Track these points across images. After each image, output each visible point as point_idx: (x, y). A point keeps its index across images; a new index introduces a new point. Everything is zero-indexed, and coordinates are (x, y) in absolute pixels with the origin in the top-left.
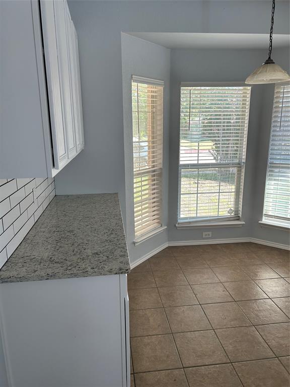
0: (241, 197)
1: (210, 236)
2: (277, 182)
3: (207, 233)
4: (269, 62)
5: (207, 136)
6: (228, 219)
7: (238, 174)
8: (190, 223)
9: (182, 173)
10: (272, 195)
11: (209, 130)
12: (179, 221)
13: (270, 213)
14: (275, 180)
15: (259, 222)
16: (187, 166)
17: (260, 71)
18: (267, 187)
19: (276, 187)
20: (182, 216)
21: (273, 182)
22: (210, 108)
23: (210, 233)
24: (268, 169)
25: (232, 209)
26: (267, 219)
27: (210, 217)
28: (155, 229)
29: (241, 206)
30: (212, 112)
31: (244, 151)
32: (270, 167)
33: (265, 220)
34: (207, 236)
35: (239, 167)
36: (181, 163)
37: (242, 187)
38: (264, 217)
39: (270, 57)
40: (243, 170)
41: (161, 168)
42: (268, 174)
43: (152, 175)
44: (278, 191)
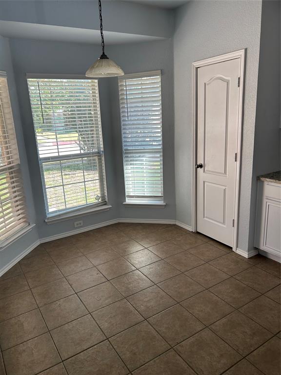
0: (105, 183)
1: (82, 224)
2: (132, 166)
3: (78, 222)
4: (104, 57)
5: (72, 128)
6: (97, 205)
7: (99, 162)
8: (59, 215)
9: (44, 167)
10: (131, 178)
11: (72, 121)
12: (49, 216)
13: (132, 194)
14: (131, 164)
15: (124, 203)
16: (47, 159)
17: (97, 65)
18: (125, 171)
19: (133, 170)
20: (50, 210)
21: (129, 167)
22: (70, 100)
23: (81, 222)
24: (124, 156)
25: (99, 195)
26: (130, 200)
27: (79, 206)
28: (22, 229)
29: (106, 192)
30: (72, 104)
31: (100, 140)
32: (126, 153)
33: (128, 201)
34: (79, 225)
35: (98, 156)
36: (41, 156)
37: (104, 174)
38: (127, 199)
39: (104, 53)
40: (103, 158)
41: (19, 164)
42: (124, 159)
43: (9, 173)
44: (135, 174)
